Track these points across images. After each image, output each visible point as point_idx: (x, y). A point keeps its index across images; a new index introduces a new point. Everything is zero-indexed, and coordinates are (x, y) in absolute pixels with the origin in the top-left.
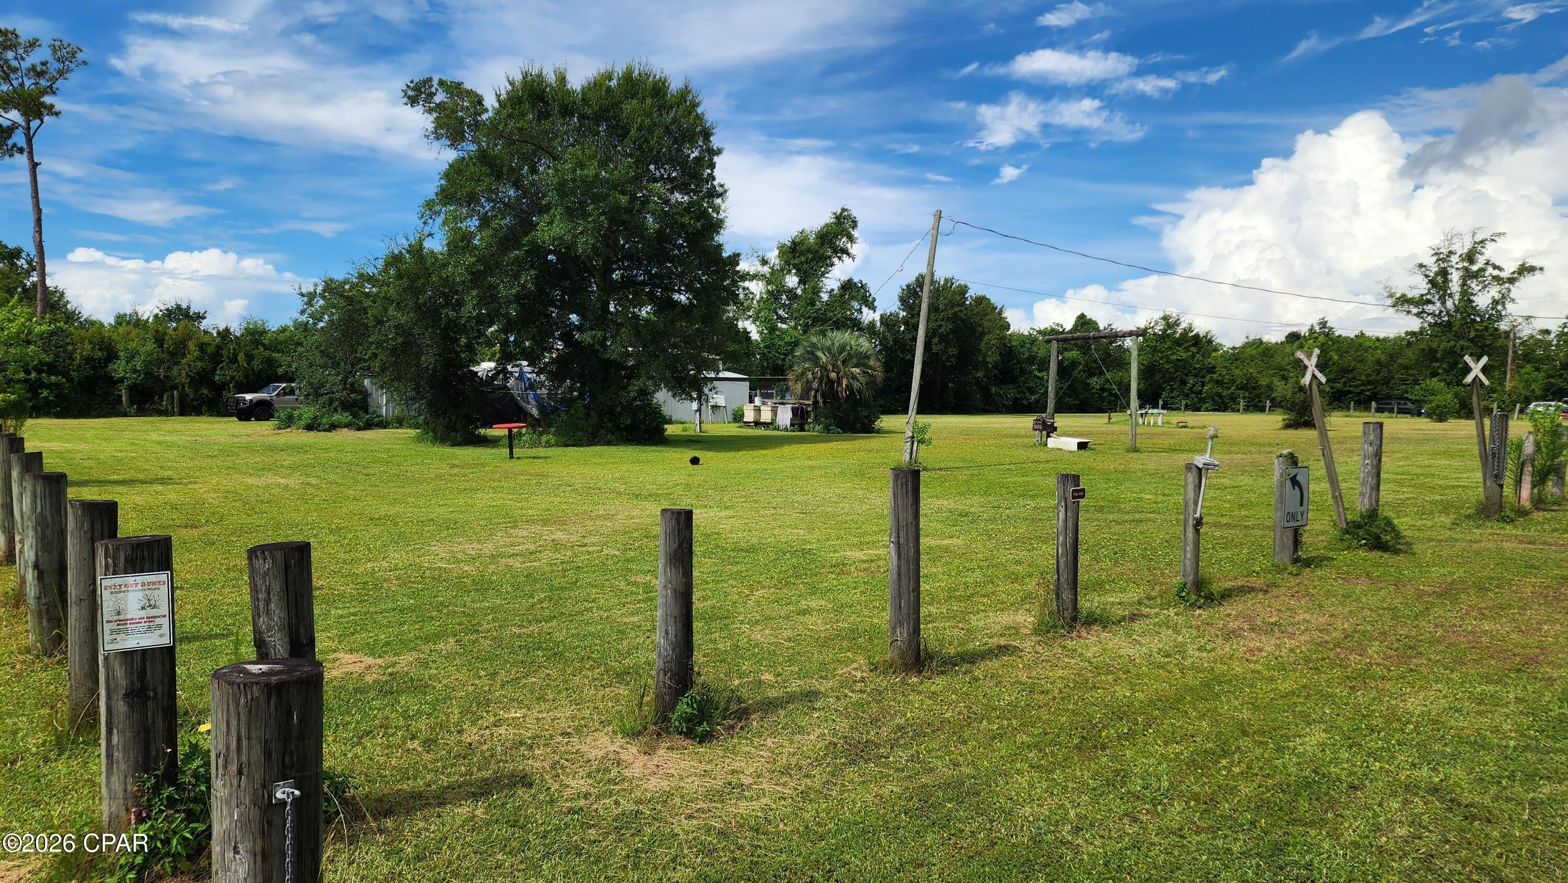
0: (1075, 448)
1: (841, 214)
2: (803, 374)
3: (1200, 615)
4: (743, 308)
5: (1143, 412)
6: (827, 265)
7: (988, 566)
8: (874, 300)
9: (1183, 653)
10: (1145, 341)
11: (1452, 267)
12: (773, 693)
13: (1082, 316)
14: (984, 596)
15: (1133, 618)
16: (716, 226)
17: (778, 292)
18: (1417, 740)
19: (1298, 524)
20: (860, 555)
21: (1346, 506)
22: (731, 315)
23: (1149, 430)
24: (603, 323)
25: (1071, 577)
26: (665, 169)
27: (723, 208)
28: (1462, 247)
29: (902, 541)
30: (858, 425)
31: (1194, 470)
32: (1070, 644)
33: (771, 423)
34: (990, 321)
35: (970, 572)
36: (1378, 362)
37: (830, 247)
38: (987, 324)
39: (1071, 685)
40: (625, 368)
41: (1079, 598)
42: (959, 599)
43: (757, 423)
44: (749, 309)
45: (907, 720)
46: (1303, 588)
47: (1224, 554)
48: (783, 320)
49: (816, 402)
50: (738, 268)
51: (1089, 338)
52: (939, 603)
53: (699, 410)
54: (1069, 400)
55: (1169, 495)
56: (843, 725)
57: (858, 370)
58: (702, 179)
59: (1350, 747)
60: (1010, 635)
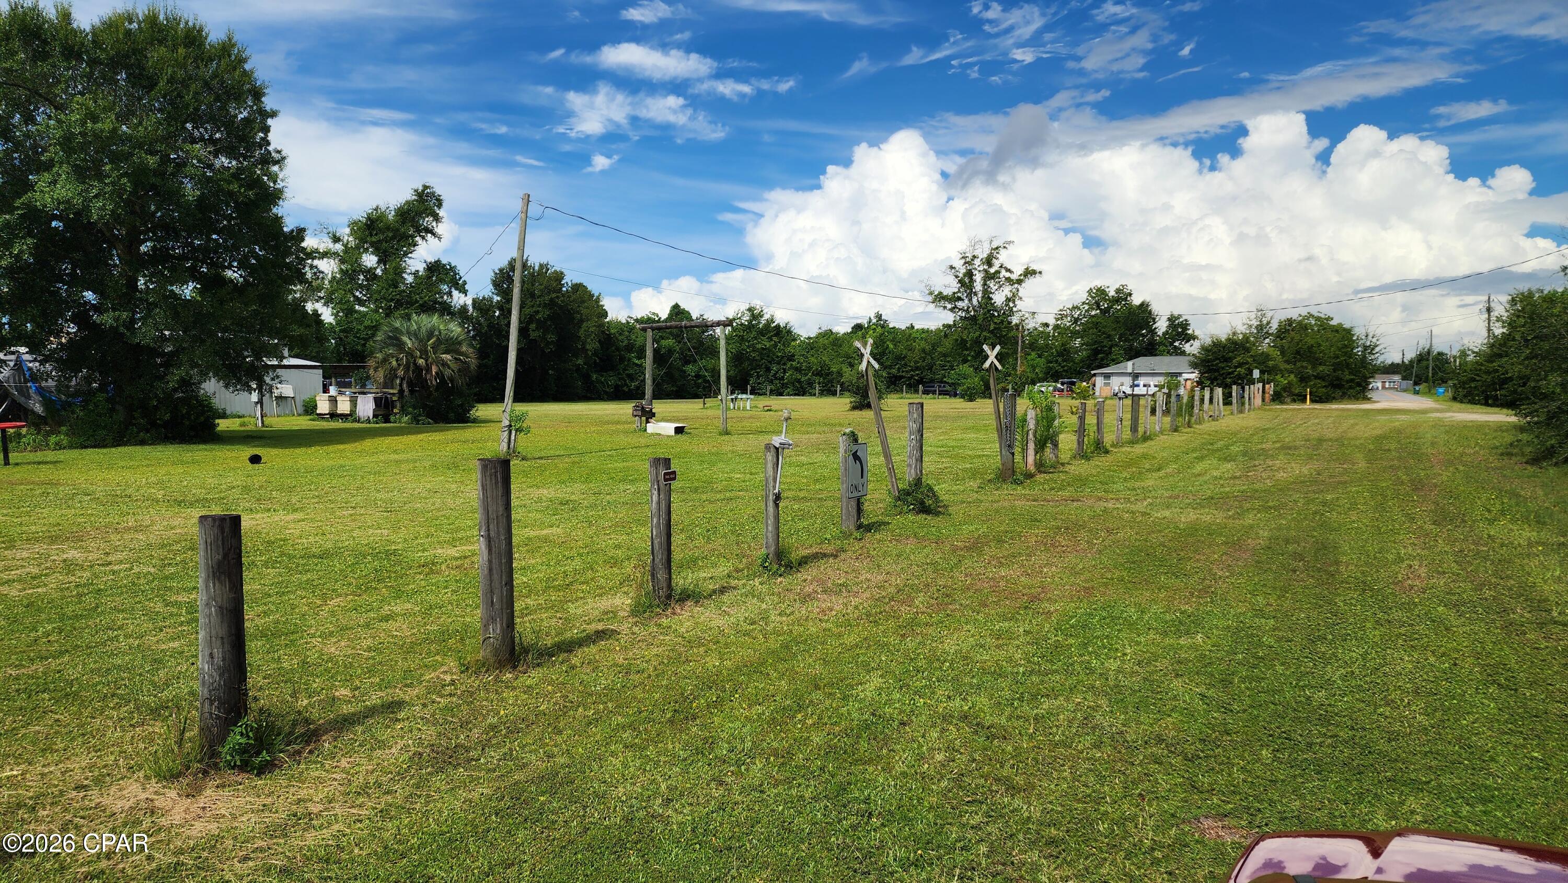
0: (672, 432)
1: (423, 191)
2: (385, 360)
3: (781, 583)
4: (312, 289)
5: (733, 397)
6: (410, 244)
7: (588, 553)
8: (465, 283)
9: (766, 619)
10: (734, 330)
11: (976, 269)
12: (346, 709)
13: (676, 307)
14: (583, 583)
15: (723, 590)
16: (275, 196)
17: (354, 271)
18: (952, 675)
19: (860, 494)
20: (453, 552)
21: (899, 476)
22: (298, 295)
23: (740, 414)
24: (129, 302)
25: (665, 557)
26: (206, 129)
27: (281, 176)
28: (983, 253)
29: (492, 534)
30: (452, 415)
31: (772, 449)
32: (665, 621)
33: (350, 415)
34: (587, 308)
35: (569, 561)
36: (924, 350)
37: (412, 226)
38: (584, 311)
39: (666, 661)
40: (163, 355)
41: (674, 577)
42: (558, 589)
43: (333, 415)
44: (319, 289)
45: (500, 718)
46: (865, 551)
47: (801, 525)
48: (361, 302)
49: (401, 391)
50: (304, 244)
51: (681, 327)
52: (537, 594)
53: (260, 402)
54: (667, 387)
55: (756, 474)
56: (429, 733)
57: (449, 357)
58: (254, 143)
59: (901, 688)
60: (608, 619)
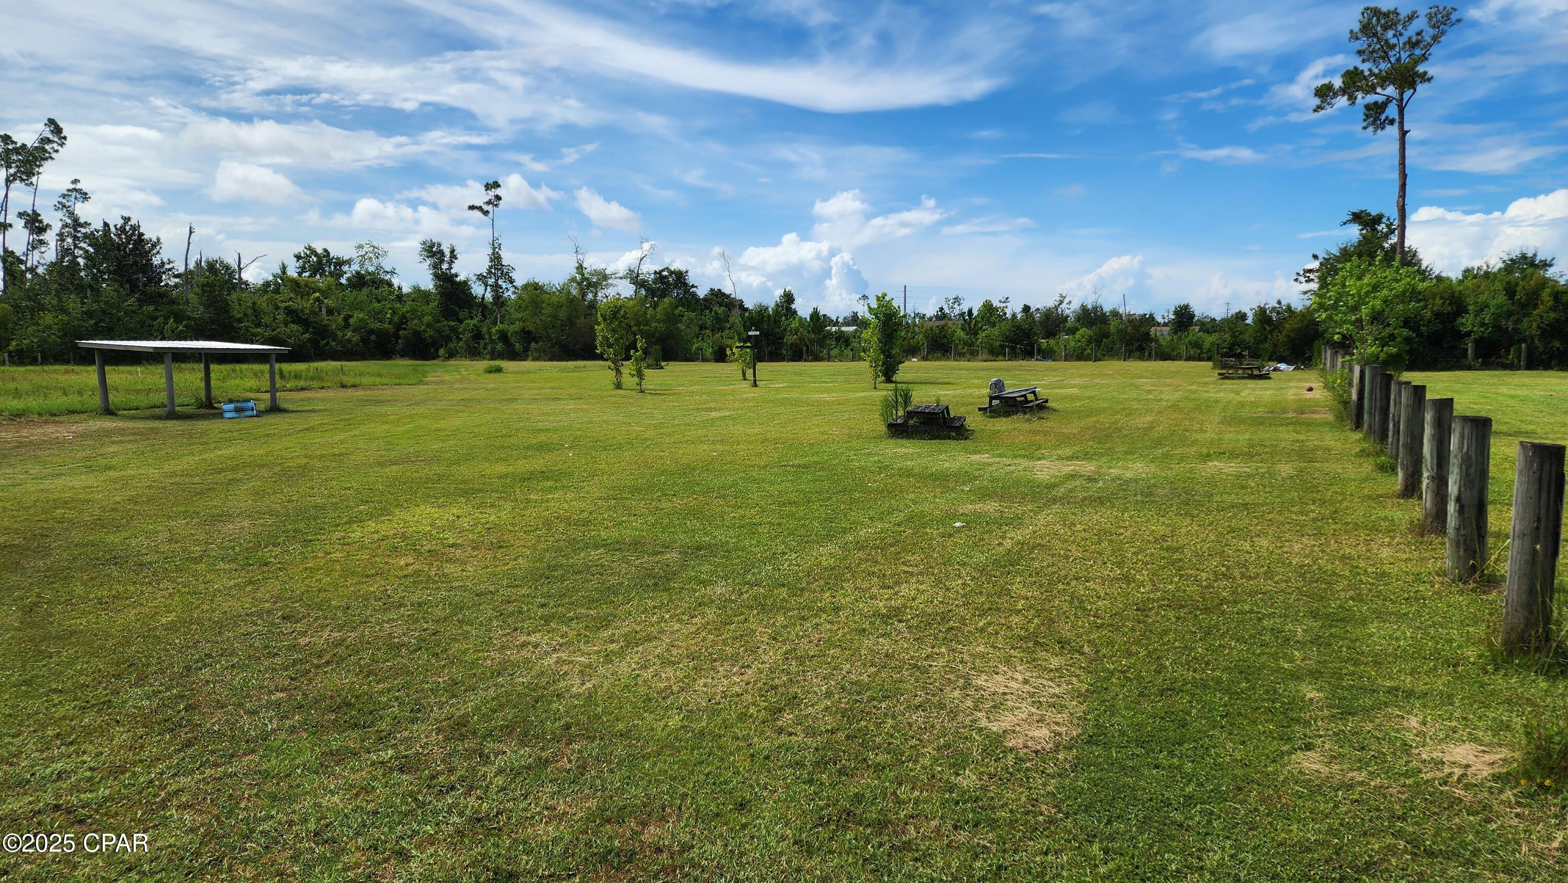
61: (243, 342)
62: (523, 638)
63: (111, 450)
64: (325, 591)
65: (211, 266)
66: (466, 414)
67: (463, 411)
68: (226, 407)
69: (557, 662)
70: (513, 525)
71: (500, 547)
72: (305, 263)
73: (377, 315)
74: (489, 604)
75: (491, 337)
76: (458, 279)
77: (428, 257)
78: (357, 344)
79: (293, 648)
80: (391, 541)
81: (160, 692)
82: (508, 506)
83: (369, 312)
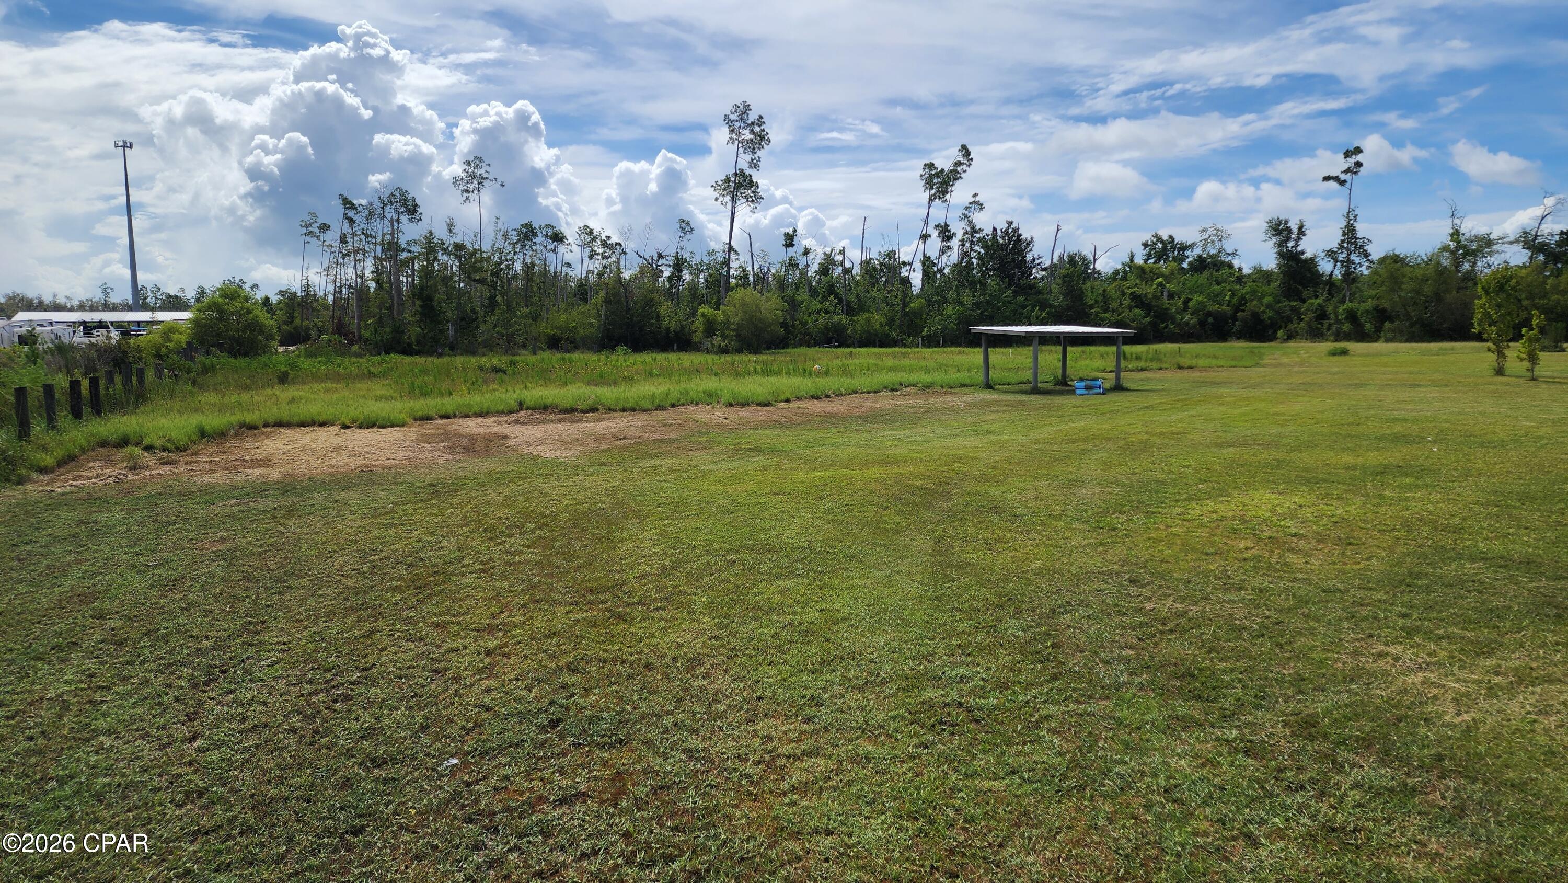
61: (1092, 326)
62: (1381, 648)
63: (991, 417)
64: (1167, 562)
65: (1072, 259)
66: (1306, 399)
67: (1303, 396)
68: (1077, 384)
69: (1423, 683)
70: (1365, 521)
71: (1350, 544)
72: (1151, 250)
73: (1216, 298)
74: (1338, 603)
75: (1337, 316)
76: (1303, 257)
77: (1274, 235)
78: (1194, 326)
79: (1139, 610)
80: (1229, 523)
81: (1032, 627)
82: (1359, 500)
83: (1209, 294)
